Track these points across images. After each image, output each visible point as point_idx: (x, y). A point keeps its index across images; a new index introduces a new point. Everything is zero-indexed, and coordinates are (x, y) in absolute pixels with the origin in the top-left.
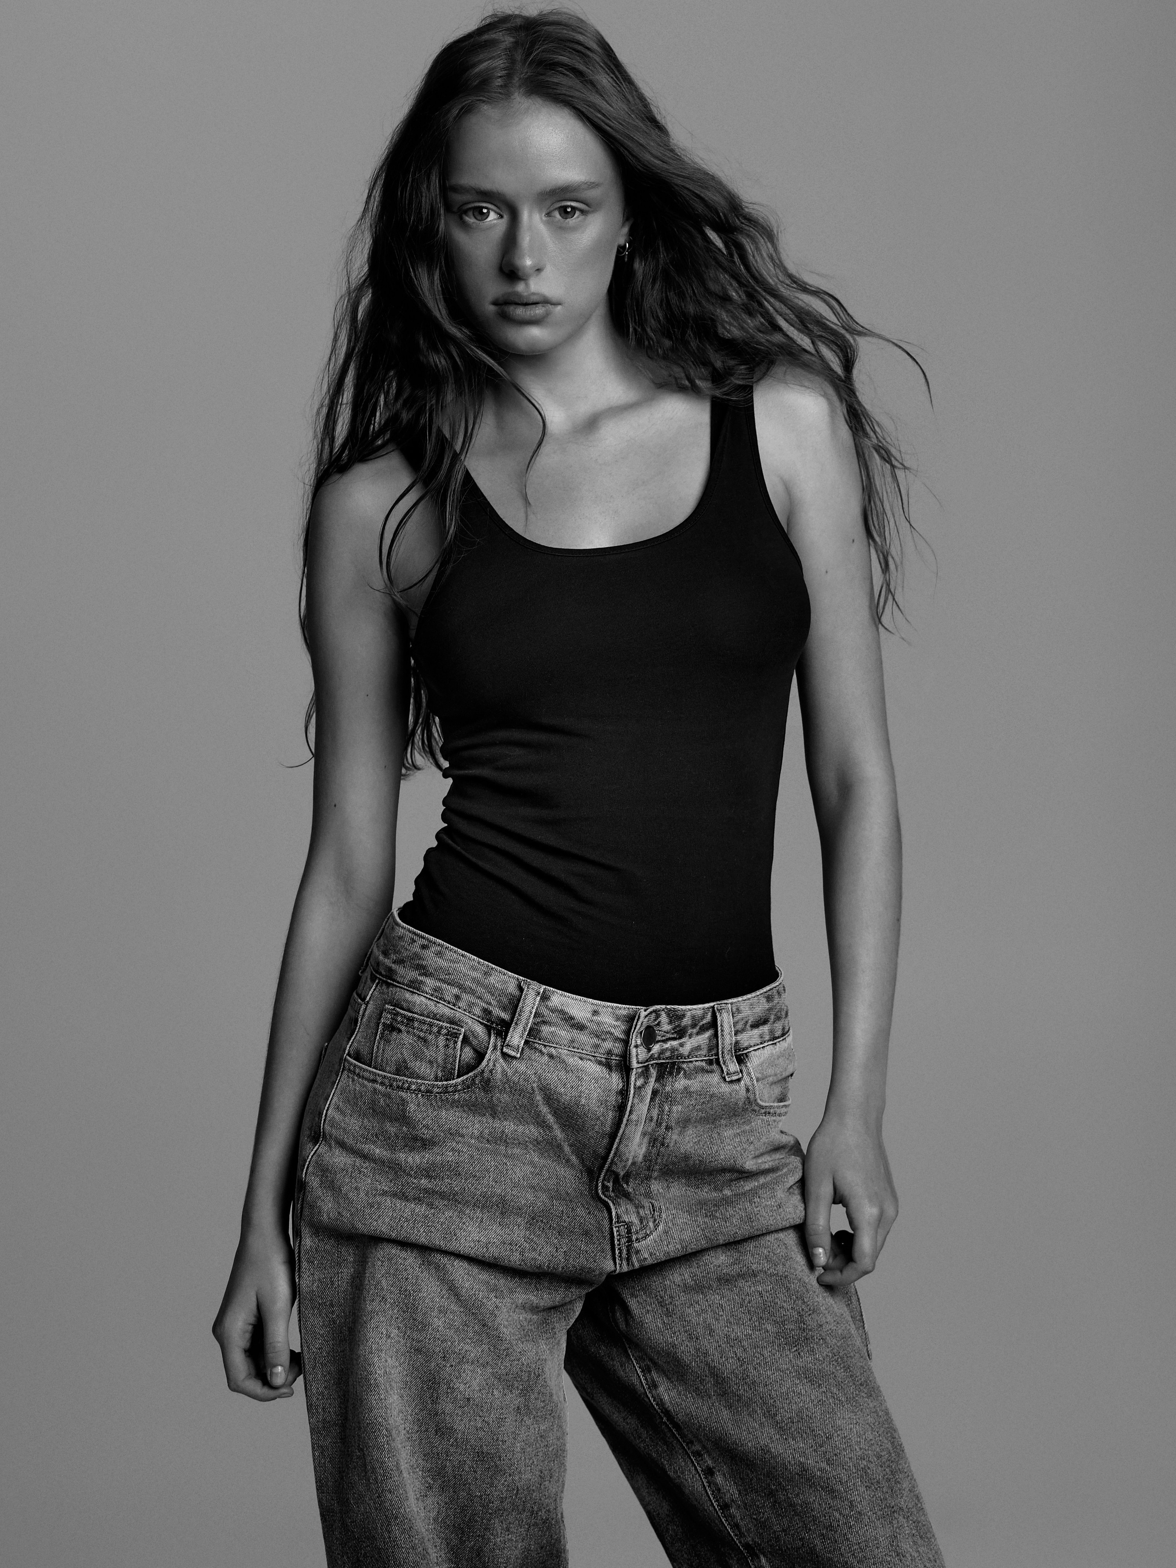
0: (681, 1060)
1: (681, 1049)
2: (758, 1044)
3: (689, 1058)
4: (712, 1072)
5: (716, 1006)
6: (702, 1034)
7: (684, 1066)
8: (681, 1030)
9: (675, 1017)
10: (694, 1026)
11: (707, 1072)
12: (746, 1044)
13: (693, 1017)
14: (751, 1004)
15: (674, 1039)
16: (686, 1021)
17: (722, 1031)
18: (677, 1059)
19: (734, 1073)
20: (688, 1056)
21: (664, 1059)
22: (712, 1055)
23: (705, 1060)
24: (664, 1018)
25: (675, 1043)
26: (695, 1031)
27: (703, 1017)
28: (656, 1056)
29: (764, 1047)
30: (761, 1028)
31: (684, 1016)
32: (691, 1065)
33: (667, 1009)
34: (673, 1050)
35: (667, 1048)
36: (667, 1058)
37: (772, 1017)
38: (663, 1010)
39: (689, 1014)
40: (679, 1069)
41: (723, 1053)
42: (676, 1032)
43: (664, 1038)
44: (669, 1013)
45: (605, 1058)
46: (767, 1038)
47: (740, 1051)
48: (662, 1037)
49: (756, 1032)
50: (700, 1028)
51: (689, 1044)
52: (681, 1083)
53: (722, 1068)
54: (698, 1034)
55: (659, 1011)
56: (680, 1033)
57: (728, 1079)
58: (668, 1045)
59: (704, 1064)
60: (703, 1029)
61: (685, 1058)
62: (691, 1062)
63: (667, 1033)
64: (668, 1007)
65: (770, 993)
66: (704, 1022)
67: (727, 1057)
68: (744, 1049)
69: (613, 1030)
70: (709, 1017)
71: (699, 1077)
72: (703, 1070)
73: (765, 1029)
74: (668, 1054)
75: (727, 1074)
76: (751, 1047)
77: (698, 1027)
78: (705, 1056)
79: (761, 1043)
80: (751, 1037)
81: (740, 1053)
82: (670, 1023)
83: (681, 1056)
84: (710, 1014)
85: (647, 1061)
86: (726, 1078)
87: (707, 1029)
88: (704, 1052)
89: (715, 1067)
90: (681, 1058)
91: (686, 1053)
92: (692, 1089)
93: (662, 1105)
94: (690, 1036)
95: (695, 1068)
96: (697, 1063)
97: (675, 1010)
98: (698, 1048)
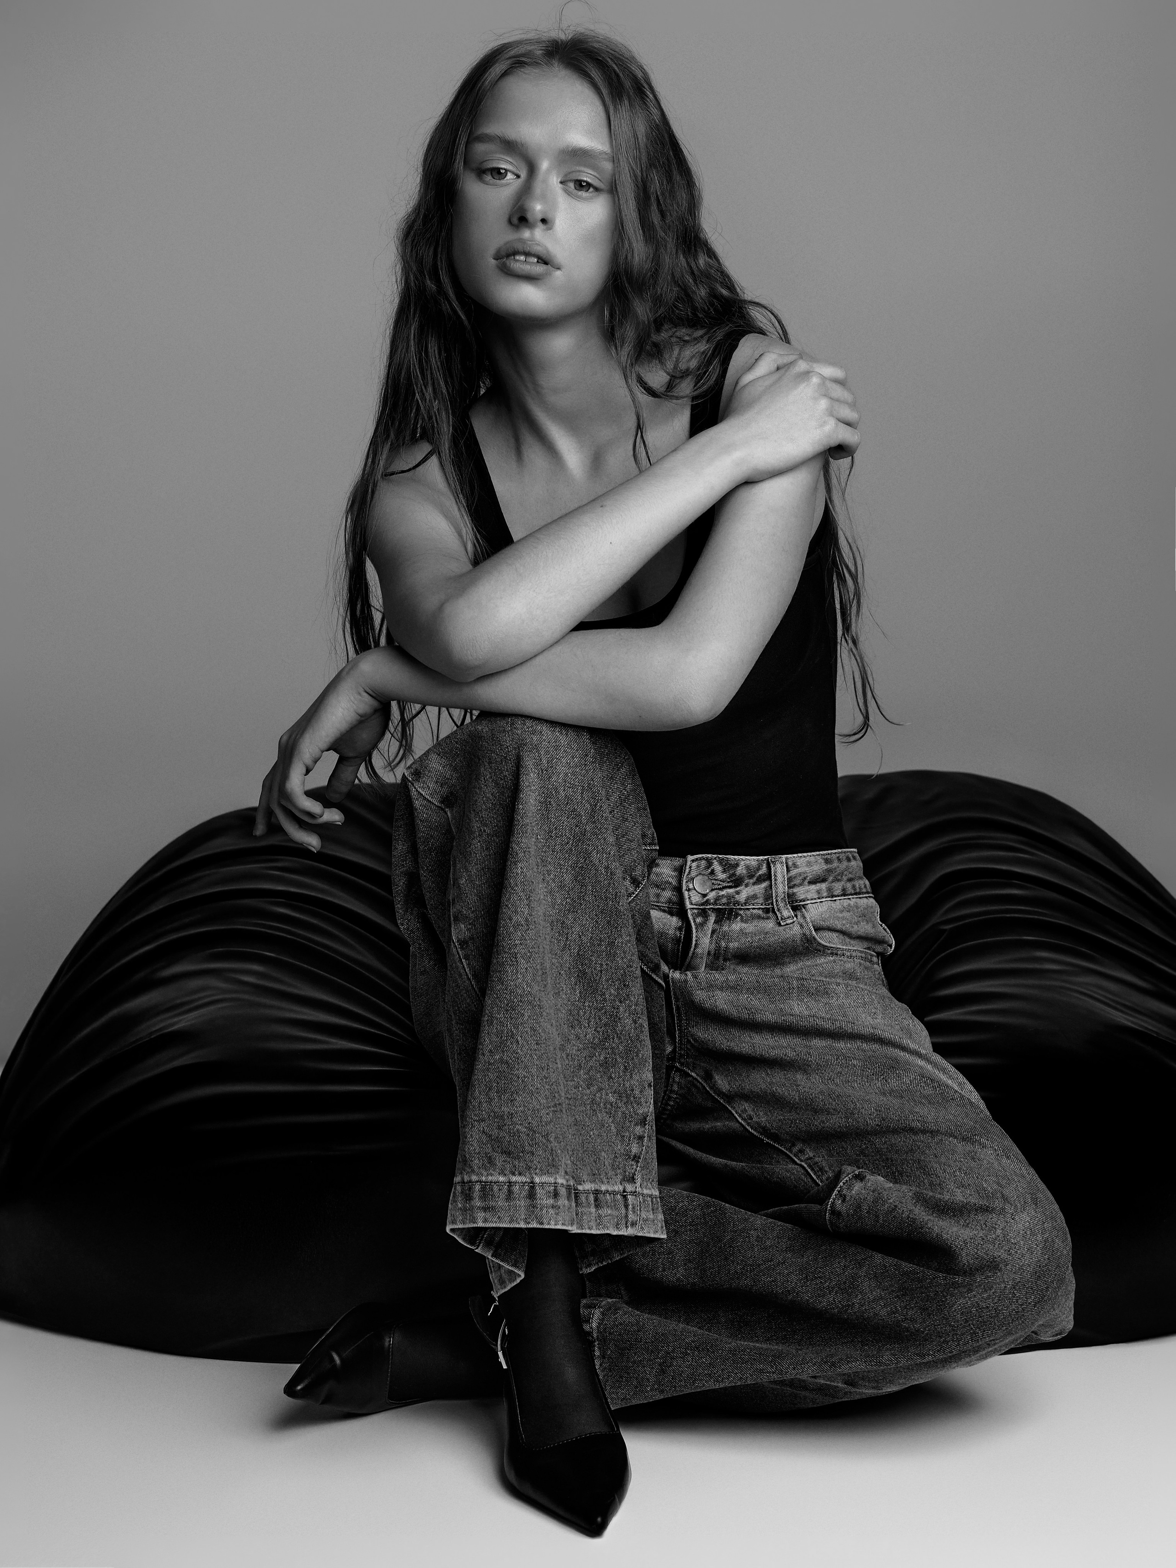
0: (738, 907)
1: (737, 896)
2: (815, 899)
3: (745, 905)
4: (768, 918)
5: (770, 859)
6: (759, 884)
7: (741, 912)
8: (737, 880)
9: (728, 867)
10: (751, 876)
11: (763, 918)
12: (802, 897)
13: (748, 867)
14: (809, 862)
15: (730, 887)
16: (741, 870)
17: (775, 880)
18: (735, 906)
19: (788, 918)
20: (745, 904)
21: (721, 905)
22: (769, 905)
23: (762, 908)
24: (717, 867)
25: (731, 891)
26: (751, 881)
27: (758, 869)
28: (712, 901)
29: (822, 902)
30: (818, 885)
31: (737, 865)
32: (748, 912)
33: (719, 858)
34: (729, 897)
35: (723, 895)
36: (724, 904)
37: (831, 878)
38: (715, 858)
39: (742, 863)
40: (737, 915)
41: (777, 901)
42: (731, 881)
43: (720, 887)
44: (721, 862)
45: (668, 907)
46: (825, 894)
47: (796, 902)
48: (718, 885)
49: (813, 887)
50: (757, 879)
51: (745, 893)
52: (737, 926)
53: (776, 914)
54: (754, 884)
55: (710, 859)
56: (737, 882)
57: (782, 924)
58: (724, 892)
59: (760, 912)
60: (760, 880)
61: (742, 906)
62: (748, 909)
63: (723, 882)
64: (720, 856)
65: (829, 857)
66: (760, 872)
67: (781, 905)
68: (801, 901)
69: (670, 880)
70: (764, 870)
71: (755, 923)
72: (759, 917)
73: (823, 886)
74: (724, 900)
75: (782, 919)
76: (808, 900)
77: (755, 879)
78: (762, 905)
79: (819, 898)
80: (808, 891)
81: (797, 904)
82: (724, 871)
83: (738, 903)
84: (765, 866)
85: (702, 904)
86: (781, 922)
87: (764, 880)
88: (761, 900)
89: (771, 914)
90: (738, 905)
91: (743, 900)
92: (747, 931)
93: (719, 941)
94: (747, 885)
95: (752, 915)
96: (754, 911)
97: (728, 860)
98: (755, 897)
